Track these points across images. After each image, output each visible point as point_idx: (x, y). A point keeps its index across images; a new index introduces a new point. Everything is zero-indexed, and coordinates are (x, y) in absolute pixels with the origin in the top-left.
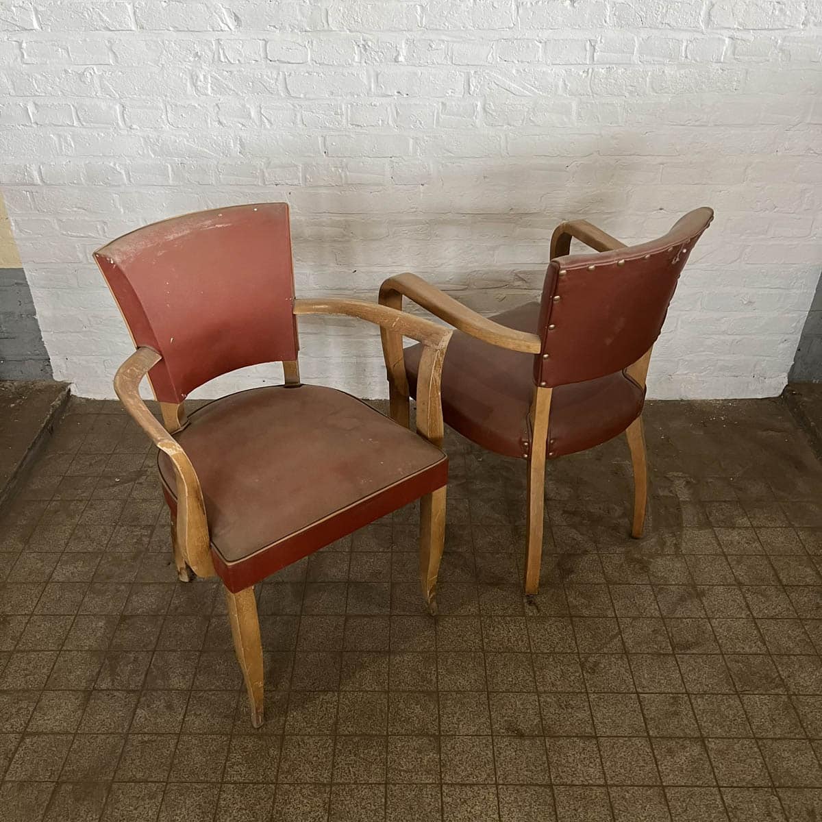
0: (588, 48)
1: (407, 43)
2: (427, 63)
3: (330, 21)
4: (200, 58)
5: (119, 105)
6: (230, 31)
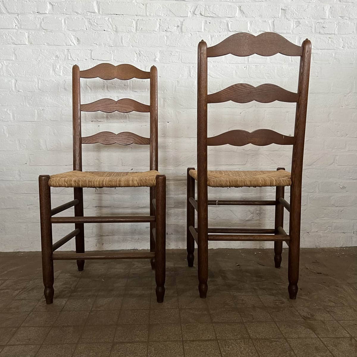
1: (160, 53)
2: (170, 62)
3: (123, 41)
4: (58, 57)
5: (14, 79)
6: (74, 46)
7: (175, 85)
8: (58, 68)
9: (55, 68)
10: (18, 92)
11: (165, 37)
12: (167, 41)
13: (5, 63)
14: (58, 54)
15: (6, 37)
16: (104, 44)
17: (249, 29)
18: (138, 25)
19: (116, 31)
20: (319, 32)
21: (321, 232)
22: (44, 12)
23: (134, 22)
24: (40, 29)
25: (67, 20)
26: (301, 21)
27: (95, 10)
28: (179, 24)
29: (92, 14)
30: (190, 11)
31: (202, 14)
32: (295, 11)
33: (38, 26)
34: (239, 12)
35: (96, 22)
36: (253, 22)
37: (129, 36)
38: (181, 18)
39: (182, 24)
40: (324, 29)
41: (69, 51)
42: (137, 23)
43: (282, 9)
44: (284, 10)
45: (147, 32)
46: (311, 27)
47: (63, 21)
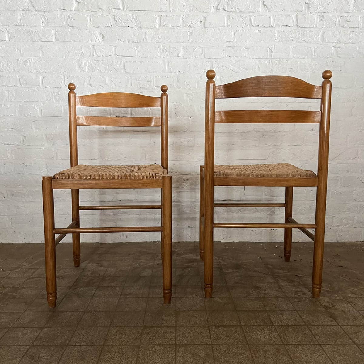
0: (268, 51)
1: (183, 48)
2: (193, 57)
3: (147, 38)
4: (84, 54)
5: (41, 76)
6: (99, 42)
7: (198, 81)
8: (84, 64)
9: (81, 64)
10: (44, 88)
11: (188, 32)
12: (190, 37)
13: (32, 60)
14: (83, 50)
15: (33, 34)
16: (128, 40)
17: (272, 23)
18: (162, 21)
19: (140, 28)
20: (343, 26)
21: (343, 226)
22: (70, 10)
23: (158, 18)
24: (66, 26)
25: (92, 17)
26: (324, 15)
27: (119, 7)
28: (202, 19)
29: (117, 10)
30: (213, 7)
31: (225, 9)
32: (319, 5)
33: (64, 23)
34: (262, 6)
35: (120, 18)
36: (276, 16)
37: (153, 33)
38: (204, 13)
39: (205, 20)
40: (347, 22)
41: (94, 47)
42: (160, 19)
43: (305, 3)
44: (307, 4)
45: (170, 28)
46: (335, 21)
47: (88, 18)
